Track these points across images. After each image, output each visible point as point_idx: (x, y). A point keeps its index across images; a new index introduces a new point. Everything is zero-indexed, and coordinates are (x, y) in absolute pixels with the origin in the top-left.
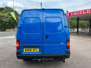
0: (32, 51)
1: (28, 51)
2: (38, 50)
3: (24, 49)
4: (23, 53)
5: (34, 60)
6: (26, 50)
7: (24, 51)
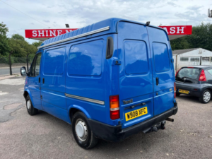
0: (139, 116)
1: (133, 118)
2: (146, 109)
3: (126, 115)
4: (125, 125)
5: (145, 132)
6: (128, 116)
7: (127, 119)
